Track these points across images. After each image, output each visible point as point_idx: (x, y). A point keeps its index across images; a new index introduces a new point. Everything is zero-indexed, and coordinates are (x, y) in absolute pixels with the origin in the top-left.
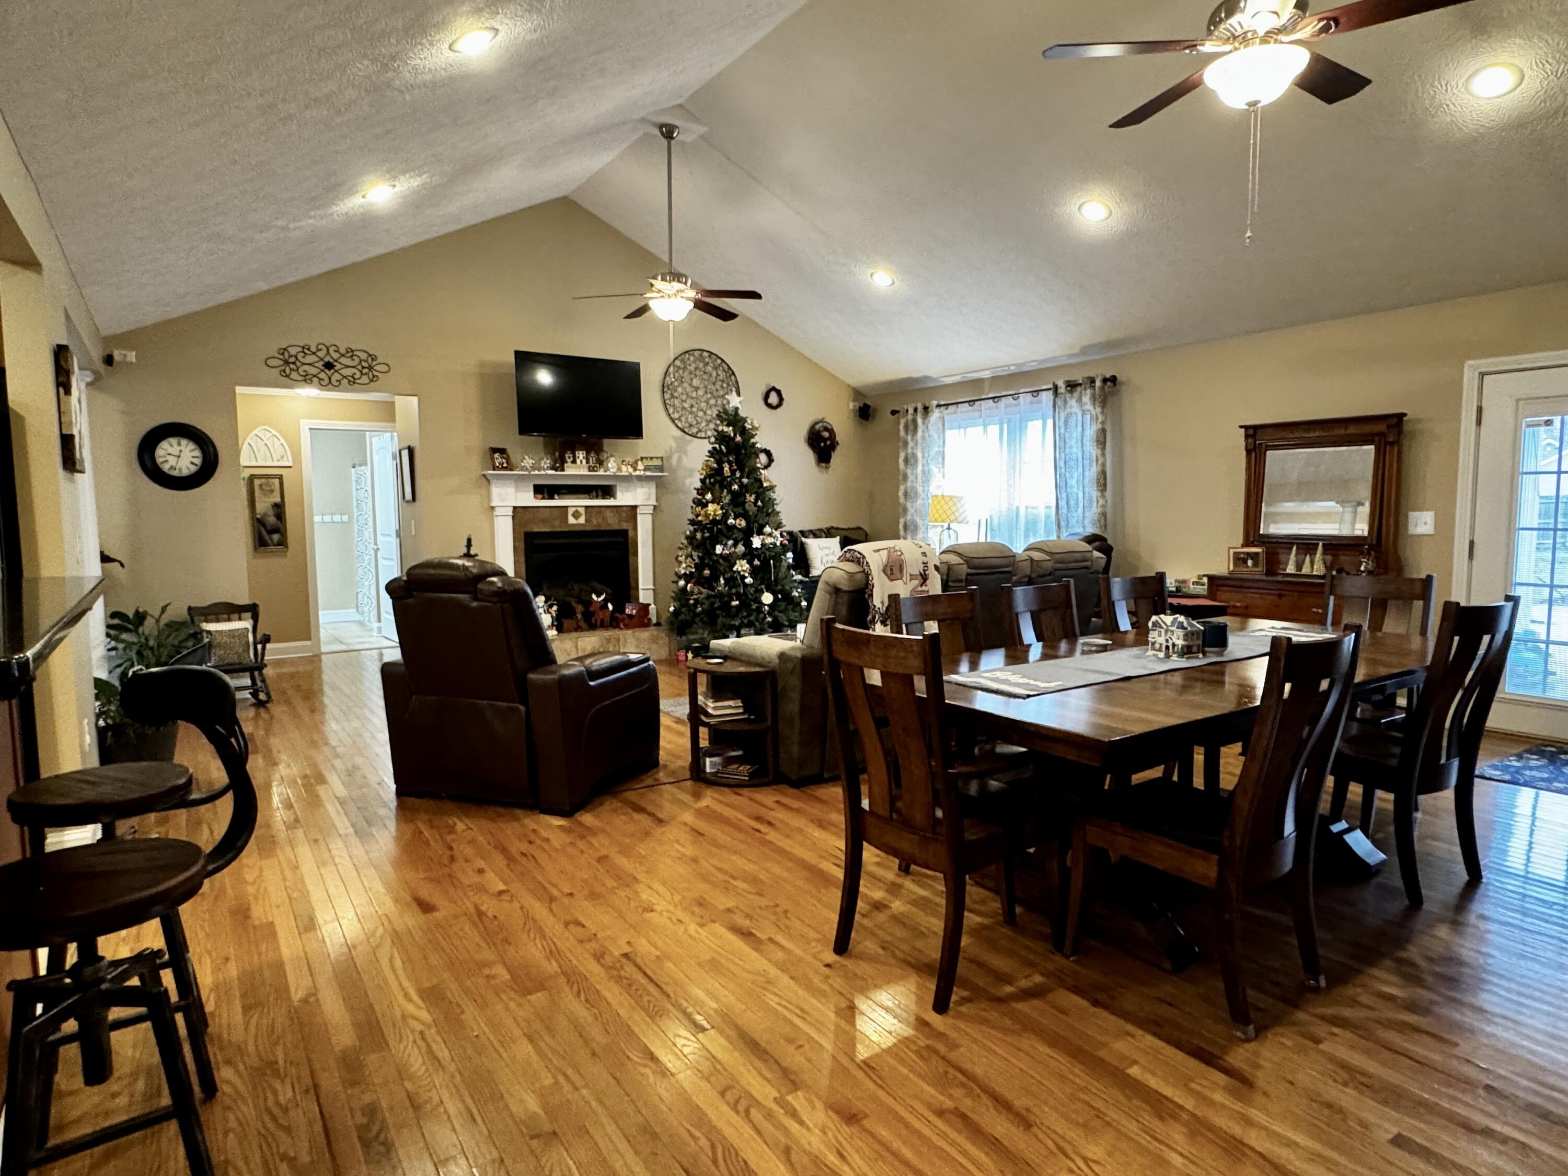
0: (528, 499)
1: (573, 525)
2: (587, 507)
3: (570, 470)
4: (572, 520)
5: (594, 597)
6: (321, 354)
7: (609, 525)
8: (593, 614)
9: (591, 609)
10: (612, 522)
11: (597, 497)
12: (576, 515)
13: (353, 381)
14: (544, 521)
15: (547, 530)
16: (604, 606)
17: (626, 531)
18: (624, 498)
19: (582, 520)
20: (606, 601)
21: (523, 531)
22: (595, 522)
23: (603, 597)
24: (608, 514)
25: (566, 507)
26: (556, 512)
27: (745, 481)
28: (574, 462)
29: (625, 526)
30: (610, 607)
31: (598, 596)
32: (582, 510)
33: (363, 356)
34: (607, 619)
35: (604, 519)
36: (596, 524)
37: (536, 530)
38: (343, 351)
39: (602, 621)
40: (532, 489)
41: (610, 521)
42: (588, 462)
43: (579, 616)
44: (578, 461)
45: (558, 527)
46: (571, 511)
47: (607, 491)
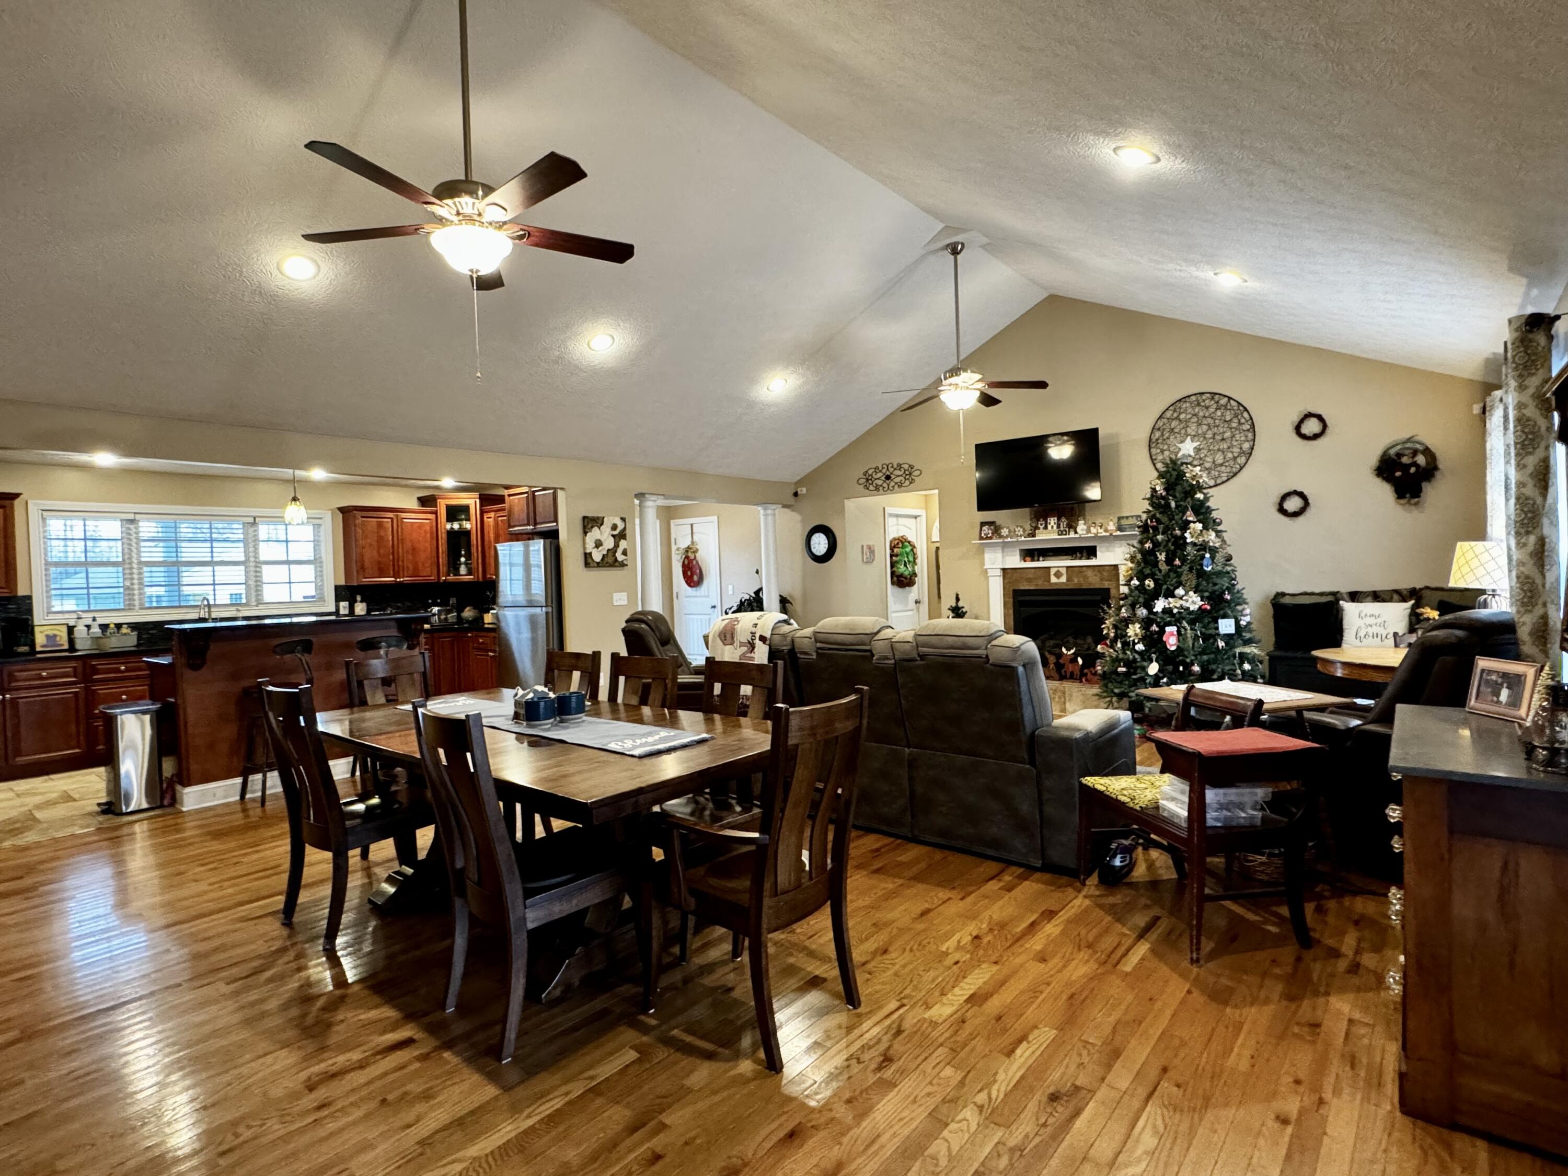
0: (1015, 561)
1: (1056, 584)
2: (1068, 567)
3: (1042, 535)
4: (1054, 579)
5: (1064, 650)
6: (884, 471)
7: (1090, 584)
8: (1063, 666)
9: (1061, 661)
10: (1094, 581)
11: (1080, 559)
12: (1058, 575)
13: (900, 485)
14: (1029, 580)
15: (1032, 588)
16: (1074, 660)
17: (1108, 590)
18: (1104, 557)
19: (1063, 579)
20: (1076, 655)
21: (1012, 589)
22: (1076, 580)
23: (1072, 651)
24: (1089, 573)
25: (1049, 568)
26: (1040, 572)
27: (1160, 537)
28: (1046, 528)
29: (1106, 585)
30: (1080, 661)
31: (1068, 649)
32: (1064, 571)
33: (906, 467)
34: (1077, 672)
35: (1085, 577)
36: (1076, 582)
37: (1022, 588)
38: (895, 466)
39: (1072, 673)
40: (1018, 553)
41: (1091, 580)
42: (1058, 527)
43: (1052, 666)
44: (1049, 527)
45: (1040, 585)
46: (1053, 571)
47: (1091, 552)
